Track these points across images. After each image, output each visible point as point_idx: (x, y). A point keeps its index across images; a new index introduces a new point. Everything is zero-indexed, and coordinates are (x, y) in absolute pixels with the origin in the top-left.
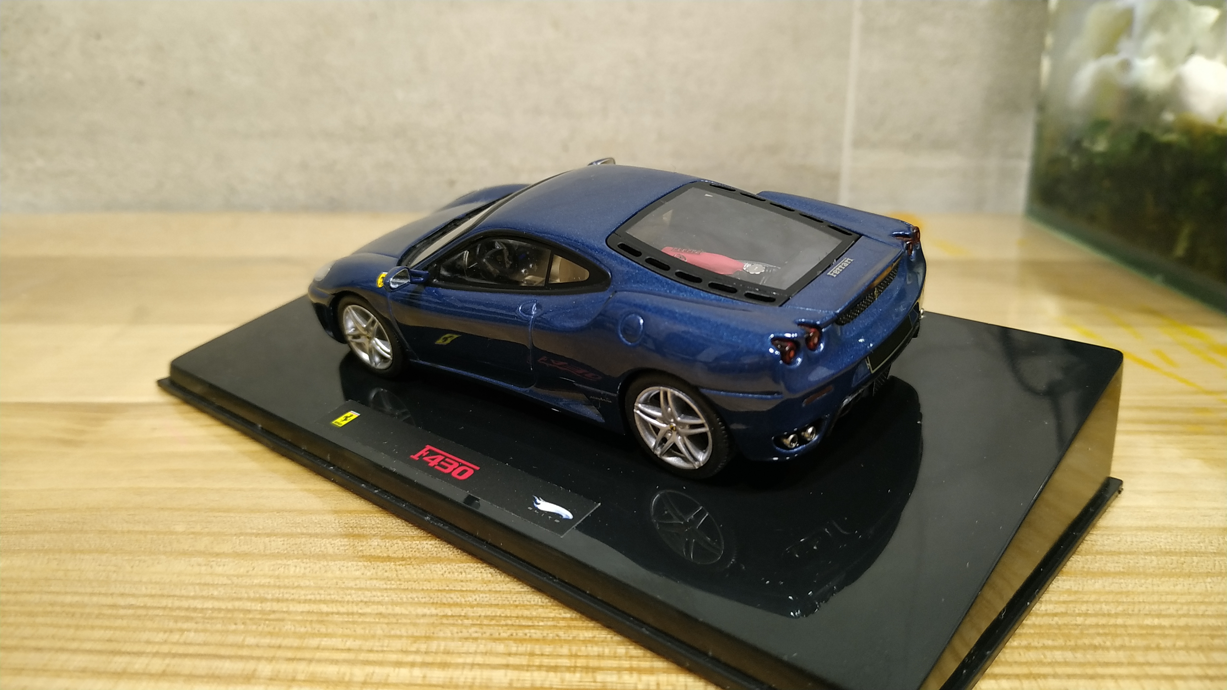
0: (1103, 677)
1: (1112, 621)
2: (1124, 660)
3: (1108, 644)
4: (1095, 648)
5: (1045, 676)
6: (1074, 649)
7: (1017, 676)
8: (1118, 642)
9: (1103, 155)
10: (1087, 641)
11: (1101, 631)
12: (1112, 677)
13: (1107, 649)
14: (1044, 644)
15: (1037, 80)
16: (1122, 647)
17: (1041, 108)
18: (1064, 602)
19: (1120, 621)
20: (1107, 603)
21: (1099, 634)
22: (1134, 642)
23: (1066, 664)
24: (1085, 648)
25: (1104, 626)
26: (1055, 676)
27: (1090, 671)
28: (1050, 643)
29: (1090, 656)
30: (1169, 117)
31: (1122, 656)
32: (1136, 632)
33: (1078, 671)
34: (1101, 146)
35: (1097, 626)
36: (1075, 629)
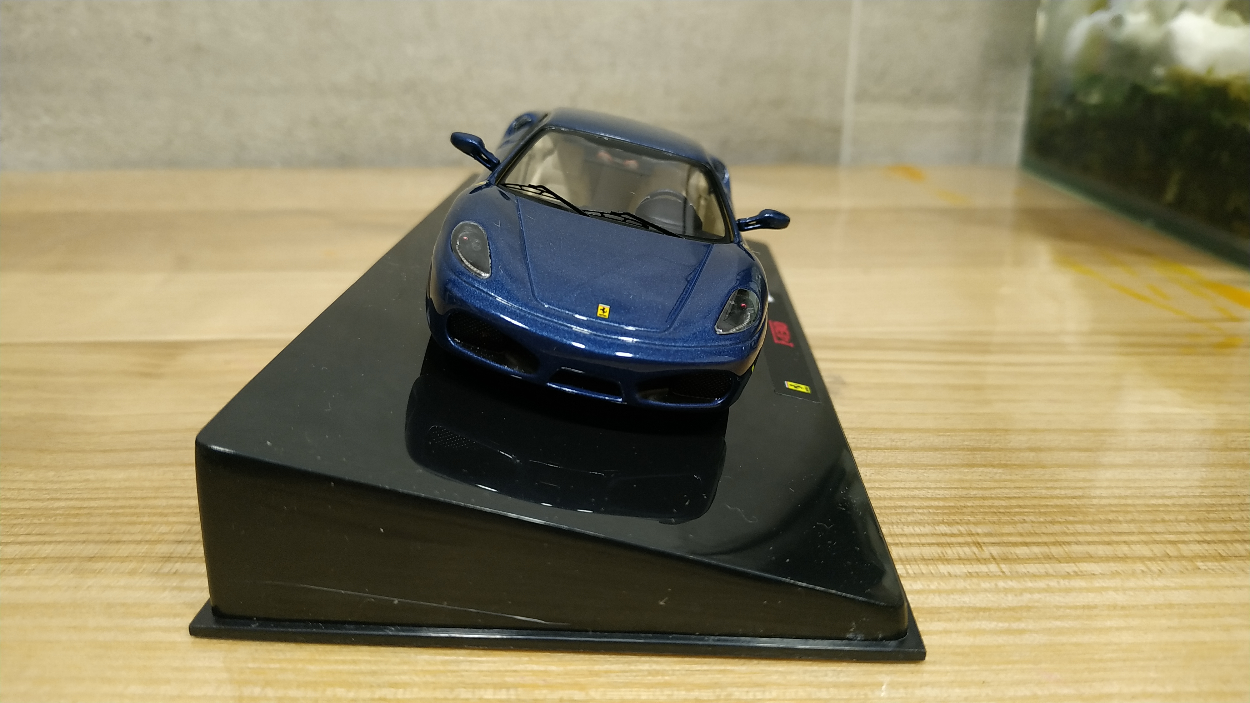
0: (1117, 543)
1: (1123, 502)
2: (1135, 530)
3: (1121, 518)
4: (1110, 521)
5: (1069, 543)
6: (1092, 523)
7: (1045, 544)
8: (1129, 517)
9: (1096, 107)
10: (1102, 517)
11: (1114, 509)
12: (1125, 542)
13: (1120, 522)
14: (1066, 520)
15: (1032, 35)
16: (1133, 521)
17: (1037, 62)
18: (1081, 488)
19: (1129, 501)
20: (1118, 488)
21: (1113, 511)
22: (1142, 517)
23: (1087, 534)
24: (1100, 522)
25: (1115, 505)
26: (1077, 543)
27: (1106, 539)
28: (1071, 518)
29: (1106, 528)
30: (1159, 71)
31: (1133, 527)
32: (1143, 509)
33: (1096, 539)
34: (1095, 98)
35: (1110, 505)
36: (1092, 508)
